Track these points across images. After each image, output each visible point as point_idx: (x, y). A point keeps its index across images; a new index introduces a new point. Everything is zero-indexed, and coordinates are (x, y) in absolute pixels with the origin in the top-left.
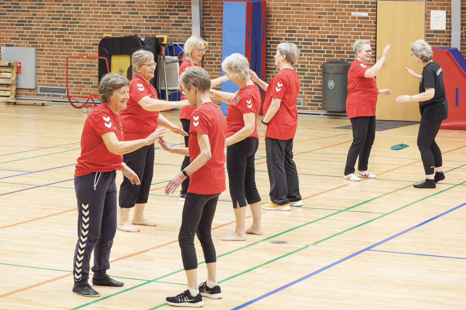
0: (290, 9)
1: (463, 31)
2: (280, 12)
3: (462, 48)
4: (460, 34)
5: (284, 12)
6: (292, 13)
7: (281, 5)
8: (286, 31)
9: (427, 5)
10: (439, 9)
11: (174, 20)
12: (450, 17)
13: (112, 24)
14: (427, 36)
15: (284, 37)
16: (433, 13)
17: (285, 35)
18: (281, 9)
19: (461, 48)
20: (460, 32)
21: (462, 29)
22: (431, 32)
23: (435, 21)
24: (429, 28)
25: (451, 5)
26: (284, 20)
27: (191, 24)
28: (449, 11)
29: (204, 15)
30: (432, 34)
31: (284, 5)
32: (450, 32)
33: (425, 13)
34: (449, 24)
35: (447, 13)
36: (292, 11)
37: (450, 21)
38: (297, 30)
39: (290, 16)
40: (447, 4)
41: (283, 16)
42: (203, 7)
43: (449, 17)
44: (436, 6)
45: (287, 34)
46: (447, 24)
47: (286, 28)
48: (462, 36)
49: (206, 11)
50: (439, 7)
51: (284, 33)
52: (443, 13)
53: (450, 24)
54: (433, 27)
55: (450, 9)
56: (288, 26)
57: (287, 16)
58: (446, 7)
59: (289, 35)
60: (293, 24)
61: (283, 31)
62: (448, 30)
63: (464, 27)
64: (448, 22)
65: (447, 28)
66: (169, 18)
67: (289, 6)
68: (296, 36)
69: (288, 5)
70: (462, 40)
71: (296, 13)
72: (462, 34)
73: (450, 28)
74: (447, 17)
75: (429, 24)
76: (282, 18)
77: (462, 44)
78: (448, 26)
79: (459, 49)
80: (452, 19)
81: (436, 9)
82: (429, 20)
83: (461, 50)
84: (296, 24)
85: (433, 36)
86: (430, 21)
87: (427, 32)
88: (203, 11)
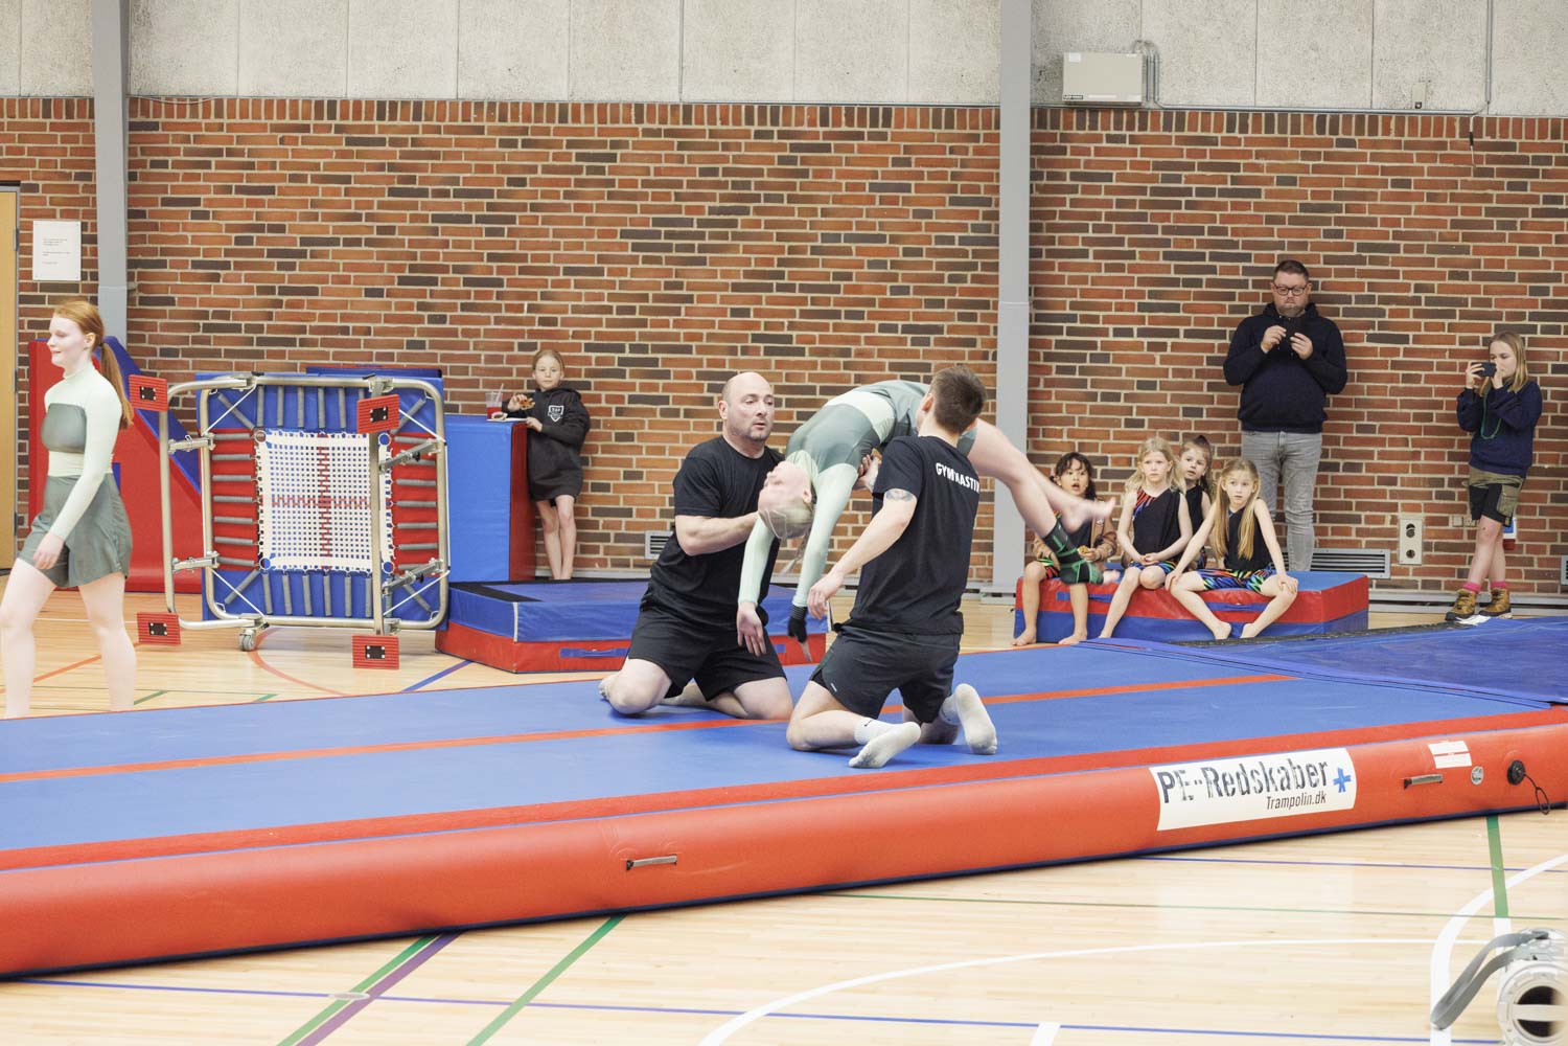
1: (135, 284)
3: (130, 338)
4: (126, 293)
9: (22, 204)
10: (58, 215)
12: (93, 240)
14: (23, 299)
16: (41, 228)
19: (129, 336)
20: (125, 288)
21: (130, 277)
22: (34, 287)
23: (46, 254)
24: (29, 275)
25: (94, 204)
28: (89, 221)
30: (38, 293)
32: (94, 289)
33: (17, 231)
34: (89, 264)
35: (84, 227)
37: (95, 252)
40: (84, 201)
43: (89, 240)
44: (48, 207)
46: (84, 264)
48: (130, 301)
50: (58, 208)
52: (71, 230)
53: (94, 264)
54: (42, 272)
55: (93, 214)
58: (81, 208)
62: (89, 282)
63: (136, 271)
64: (88, 257)
65: (84, 276)
70: (130, 313)
72: (129, 292)
73: (95, 276)
74: (85, 240)
75: (29, 263)
77: (130, 326)
78: (88, 270)
79: (123, 341)
80: (100, 246)
81: (51, 215)
82: (29, 251)
83: (128, 341)
85: (41, 300)
86: (31, 254)
87: (22, 287)
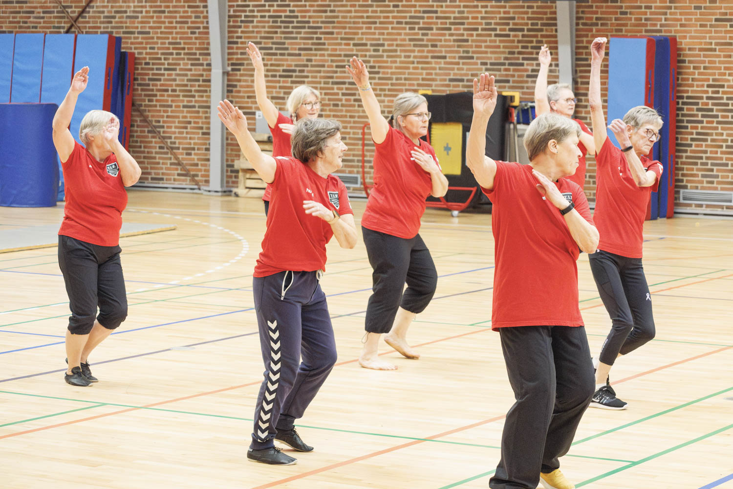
0: (715, 50)
2: (699, 56)
5: (705, 56)
6: (719, 56)
7: (701, 43)
8: (709, 86)
11: (530, 68)
13: (431, 74)
15: (705, 96)
17: (707, 92)
18: (701, 50)
26: (705, 68)
27: (557, 74)
29: (577, 59)
31: (706, 43)
36: (717, 53)
38: (726, 84)
39: (714, 62)
41: (704, 62)
42: (577, 48)
45: (710, 90)
47: (708, 80)
49: (581, 54)
51: (705, 88)
56: (711, 78)
57: (710, 62)
59: (713, 92)
60: (720, 74)
61: (703, 86)
66: (522, 65)
67: (713, 46)
68: (724, 93)
69: (711, 44)
71: (725, 56)
76: (702, 65)
84: (725, 74)
88: (577, 54)
